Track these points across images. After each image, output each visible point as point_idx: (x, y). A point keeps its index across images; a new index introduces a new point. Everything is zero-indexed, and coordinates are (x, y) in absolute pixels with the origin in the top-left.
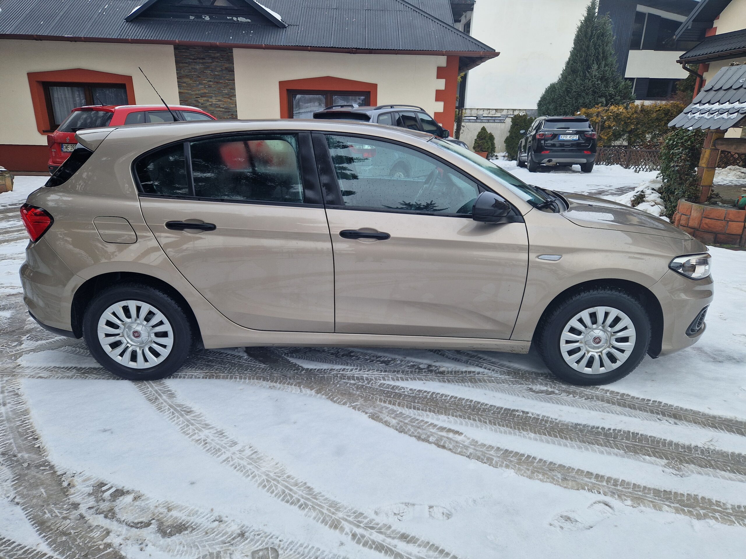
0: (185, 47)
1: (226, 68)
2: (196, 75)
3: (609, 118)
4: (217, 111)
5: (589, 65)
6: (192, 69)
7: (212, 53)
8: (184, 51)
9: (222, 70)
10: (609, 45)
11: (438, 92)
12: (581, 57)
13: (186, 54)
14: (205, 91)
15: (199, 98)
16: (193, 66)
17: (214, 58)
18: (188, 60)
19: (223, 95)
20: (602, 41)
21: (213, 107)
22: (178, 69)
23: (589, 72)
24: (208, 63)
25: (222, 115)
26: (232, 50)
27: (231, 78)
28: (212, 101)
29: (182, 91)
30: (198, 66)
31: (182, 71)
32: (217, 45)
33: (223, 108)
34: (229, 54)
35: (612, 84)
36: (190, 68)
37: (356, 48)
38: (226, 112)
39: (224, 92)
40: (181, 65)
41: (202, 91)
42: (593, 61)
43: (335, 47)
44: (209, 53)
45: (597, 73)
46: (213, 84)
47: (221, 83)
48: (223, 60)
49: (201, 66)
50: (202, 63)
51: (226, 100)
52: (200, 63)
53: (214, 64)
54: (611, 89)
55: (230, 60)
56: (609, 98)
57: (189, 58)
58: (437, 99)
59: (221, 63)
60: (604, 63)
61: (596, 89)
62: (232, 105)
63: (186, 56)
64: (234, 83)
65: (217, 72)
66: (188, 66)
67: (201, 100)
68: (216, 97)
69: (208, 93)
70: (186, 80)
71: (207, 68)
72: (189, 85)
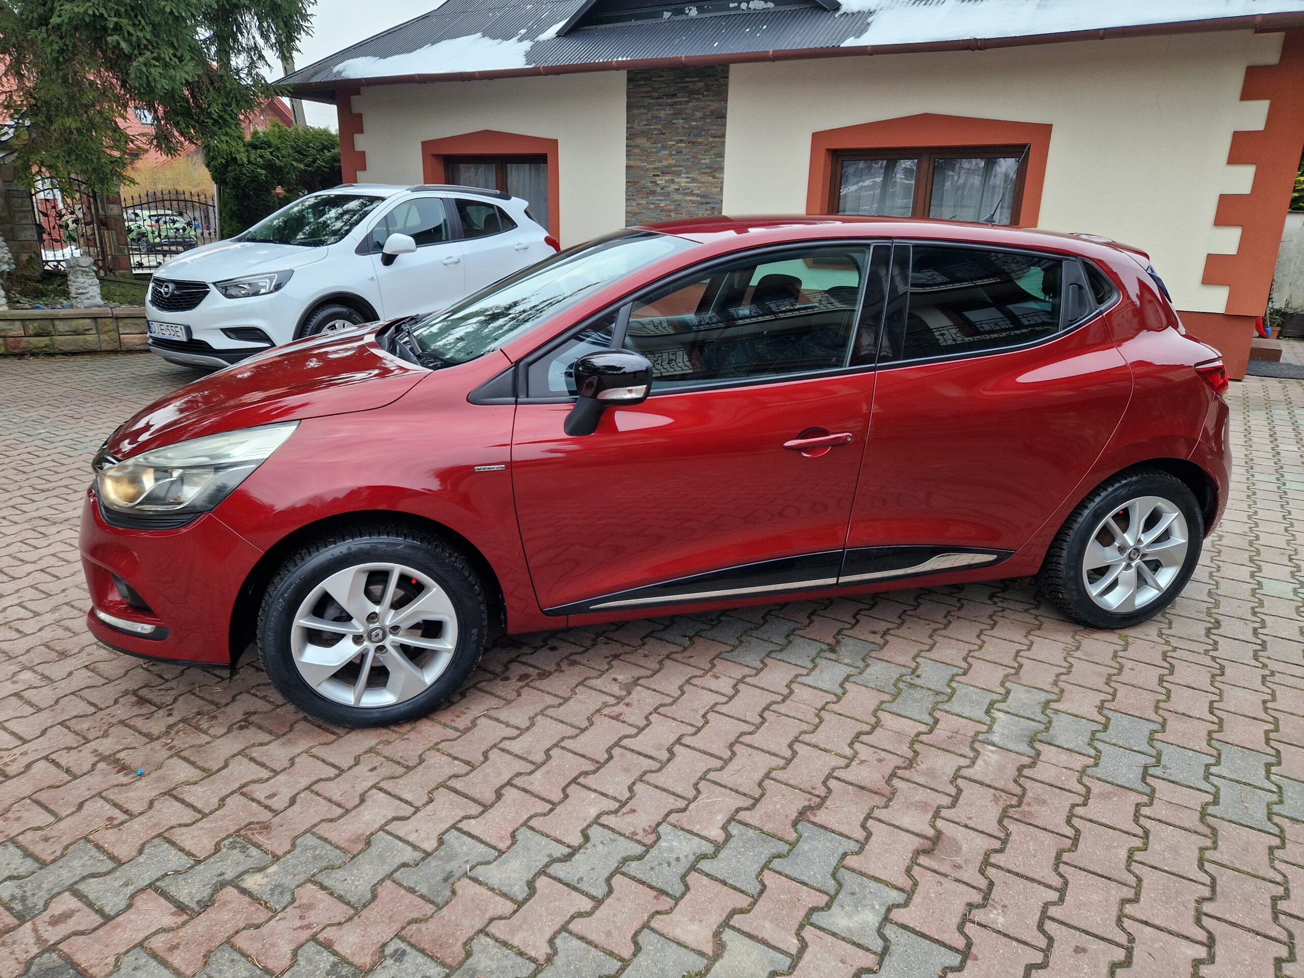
0: (643, 76)
1: (713, 112)
2: (659, 130)
4: (686, 201)
7: (692, 82)
8: (642, 82)
9: (704, 118)
11: (1239, 138)
13: (645, 90)
14: (671, 161)
15: (658, 176)
16: (655, 113)
17: (693, 92)
18: (647, 102)
19: (701, 168)
21: (680, 194)
22: (630, 119)
24: (681, 103)
25: (693, 209)
26: (727, 72)
27: (719, 133)
28: (679, 183)
29: (632, 163)
30: (662, 112)
31: (635, 125)
33: (698, 195)
36: (649, 116)
38: (703, 203)
39: (703, 161)
40: (635, 111)
41: (665, 163)
43: (935, 41)
44: (687, 82)
46: (686, 147)
47: (700, 143)
48: (707, 96)
49: (669, 111)
50: (671, 105)
51: (706, 178)
52: (667, 104)
53: (691, 104)
55: (722, 95)
57: (650, 97)
58: (1234, 159)
59: (705, 101)
62: (714, 190)
63: (644, 92)
64: (724, 142)
65: (695, 120)
66: (646, 114)
67: (661, 181)
68: (687, 173)
69: (675, 166)
70: (641, 141)
71: (678, 114)
72: (644, 150)
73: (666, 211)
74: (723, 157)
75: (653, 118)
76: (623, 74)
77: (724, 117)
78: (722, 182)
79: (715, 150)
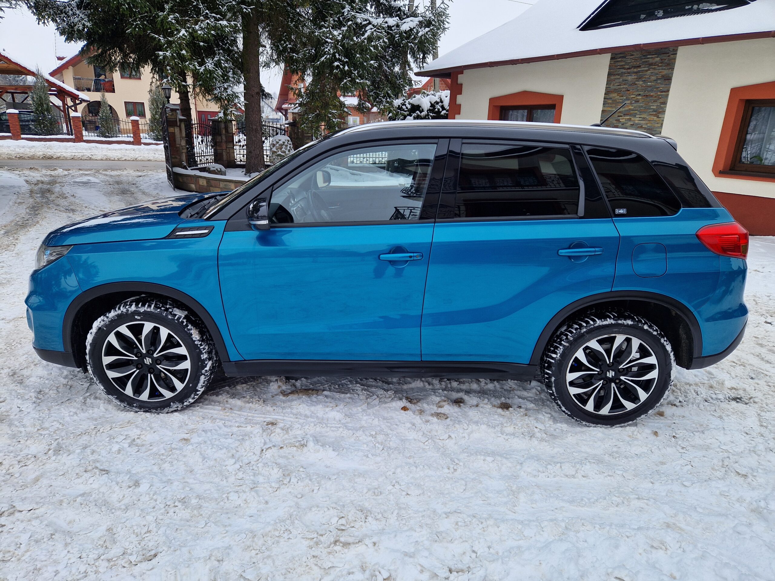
0: (621, 55)
1: (663, 76)
2: (626, 88)
7: (652, 58)
8: (620, 60)
9: (656, 80)
13: (621, 64)
14: (631, 107)
15: (621, 116)
16: (625, 78)
17: (651, 64)
18: (621, 71)
19: (650, 111)
22: (609, 82)
24: (642, 71)
26: (677, 50)
27: (665, 89)
28: (634, 120)
29: (606, 109)
30: (630, 77)
31: (611, 86)
33: (645, 128)
34: (672, 56)
36: (621, 80)
39: (652, 107)
40: (612, 77)
41: (626, 109)
44: (649, 58)
46: (642, 99)
47: (652, 96)
48: (661, 66)
49: (634, 77)
50: (637, 73)
51: (652, 117)
52: (634, 72)
53: (649, 72)
55: (671, 65)
57: (623, 68)
59: (659, 69)
62: (657, 125)
63: (620, 66)
64: (668, 95)
65: (651, 82)
66: (619, 79)
67: (623, 119)
68: (640, 115)
69: (633, 110)
70: (614, 95)
71: (640, 78)
72: (615, 101)
74: (666, 104)
75: (623, 81)
76: (608, 56)
77: (670, 79)
78: (663, 120)
79: (661, 100)
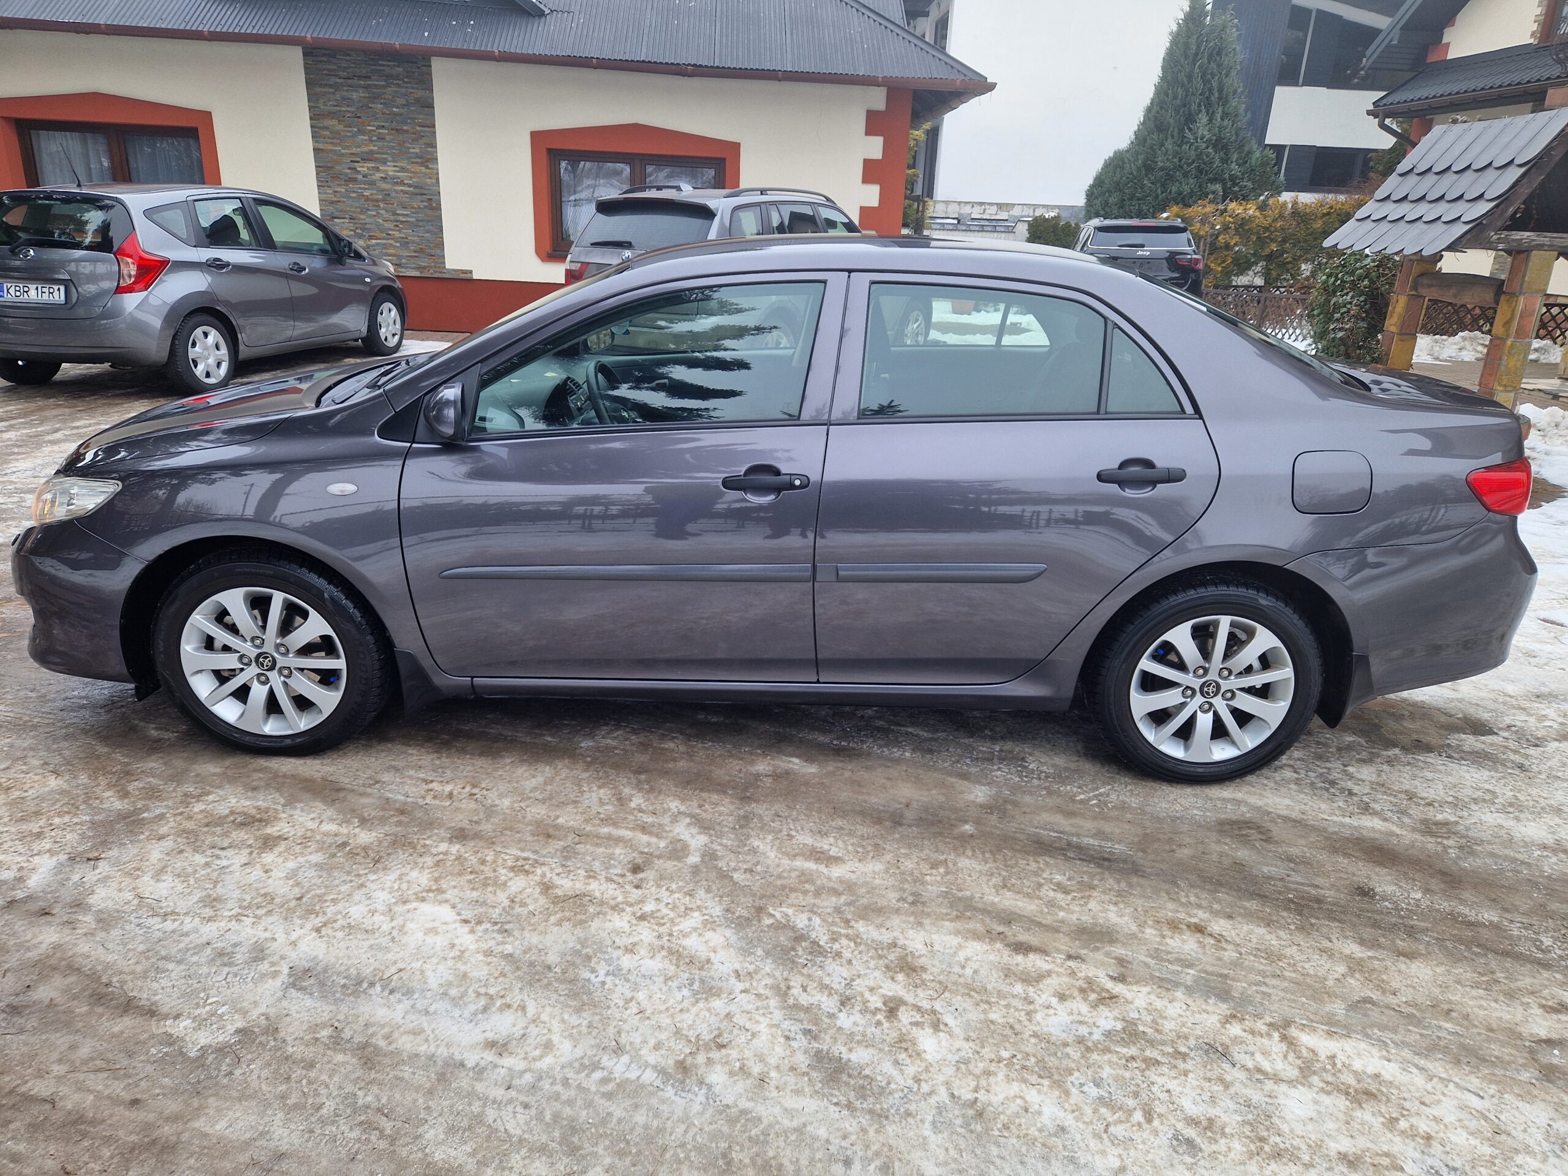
0: (326, 52)
1: (417, 101)
2: (352, 112)
3: (1226, 228)
4: (396, 191)
5: (1190, 114)
6: (344, 98)
7: (387, 66)
8: (325, 59)
9: (408, 105)
10: (1233, 73)
11: (867, 162)
12: (1175, 98)
13: (329, 67)
14: (372, 148)
15: (358, 162)
16: (345, 94)
17: (389, 77)
18: (333, 80)
19: (411, 157)
20: (1219, 66)
21: (388, 183)
22: (312, 97)
23: (1190, 130)
24: (377, 87)
25: (405, 200)
26: (430, 60)
27: (428, 122)
28: (386, 171)
29: (321, 146)
30: (354, 94)
31: (321, 105)
32: (396, 49)
33: (410, 186)
34: (424, 69)
35: (1235, 157)
36: (338, 97)
37: (695, 65)
38: (417, 194)
39: (411, 150)
40: (318, 90)
41: (365, 149)
42: (1199, 105)
43: (650, 62)
44: (380, 65)
45: (1206, 133)
46: (388, 134)
47: (407, 131)
48: (409, 83)
49: (362, 93)
50: (366, 87)
51: (418, 168)
52: (360, 86)
53: (389, 89)
54: (1234, 166)
55: (426, 82)
56: (1229, 184)
57: (336, 76)
58: (867, 179)
59: (407, 88)
60: (1220, 110)
61: (1204, 163)
62: (428, 181)
63: (328, 70)
64: (435, 132)
65: (397, 107)
66: (333, 93)
67: (363, 168)
68: (394, 161)
69: (378, 153)
70: (328, 122)
71: (375, 98)
72: (336, 134)
73: (372, 200)
74: (435, 147)
77: (431, 106)
78: (437, 173)
79: (425, 140)
